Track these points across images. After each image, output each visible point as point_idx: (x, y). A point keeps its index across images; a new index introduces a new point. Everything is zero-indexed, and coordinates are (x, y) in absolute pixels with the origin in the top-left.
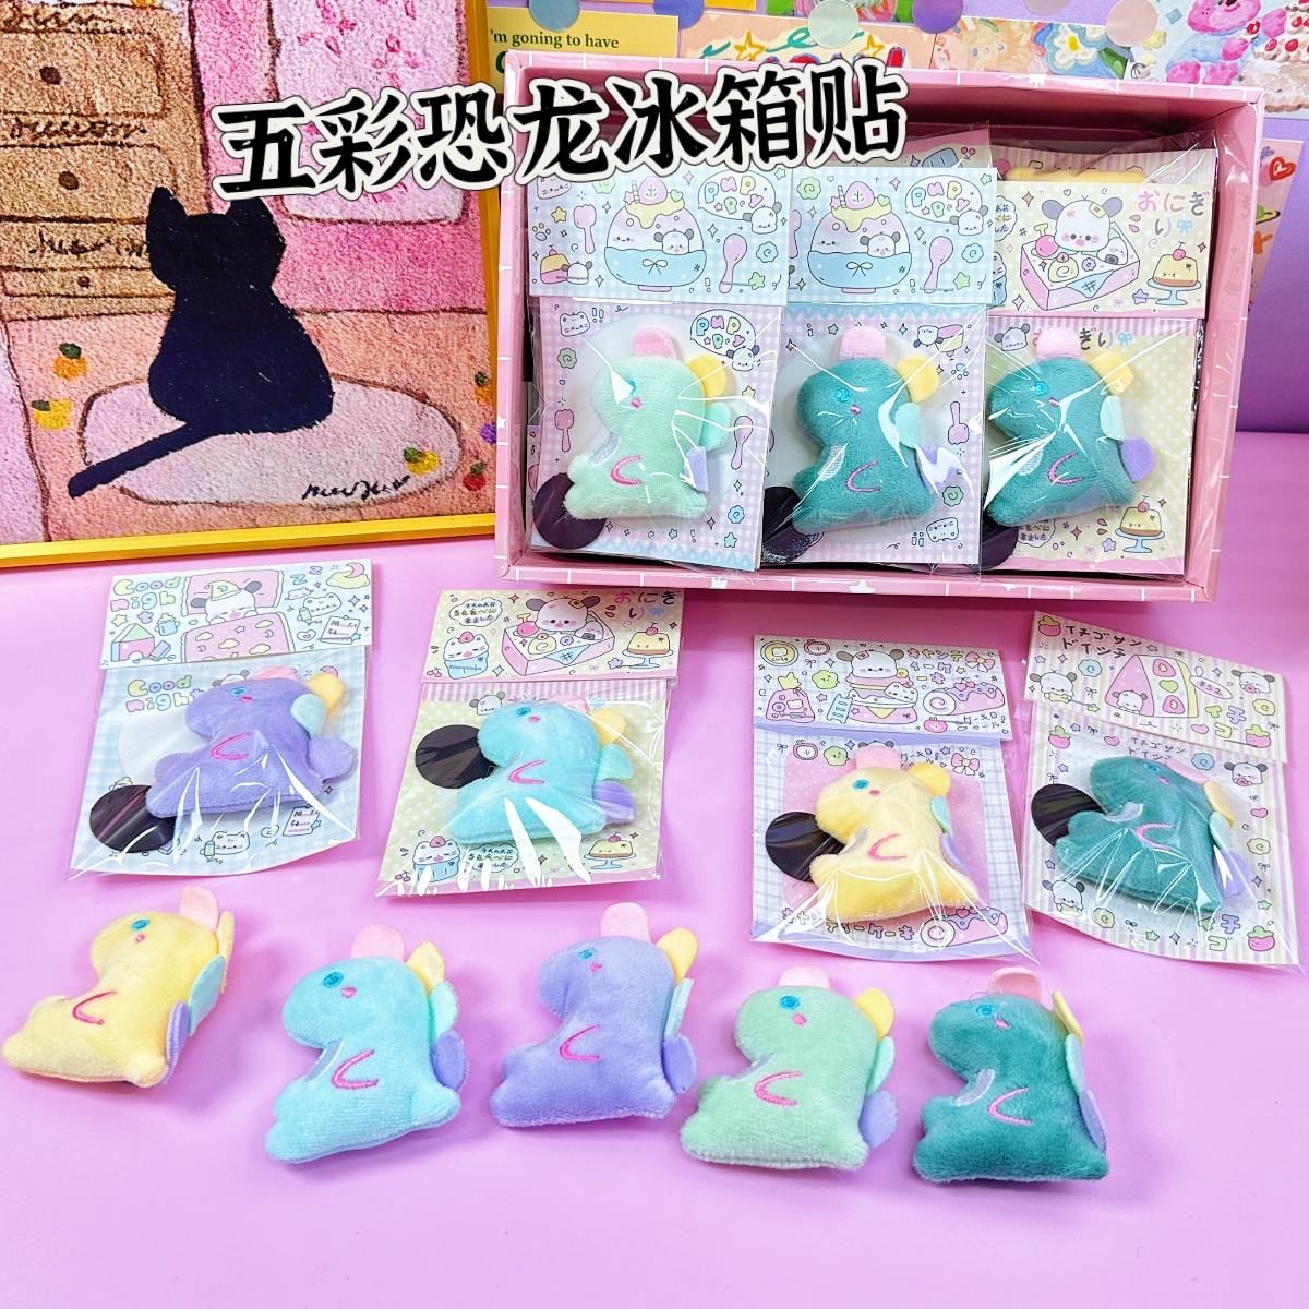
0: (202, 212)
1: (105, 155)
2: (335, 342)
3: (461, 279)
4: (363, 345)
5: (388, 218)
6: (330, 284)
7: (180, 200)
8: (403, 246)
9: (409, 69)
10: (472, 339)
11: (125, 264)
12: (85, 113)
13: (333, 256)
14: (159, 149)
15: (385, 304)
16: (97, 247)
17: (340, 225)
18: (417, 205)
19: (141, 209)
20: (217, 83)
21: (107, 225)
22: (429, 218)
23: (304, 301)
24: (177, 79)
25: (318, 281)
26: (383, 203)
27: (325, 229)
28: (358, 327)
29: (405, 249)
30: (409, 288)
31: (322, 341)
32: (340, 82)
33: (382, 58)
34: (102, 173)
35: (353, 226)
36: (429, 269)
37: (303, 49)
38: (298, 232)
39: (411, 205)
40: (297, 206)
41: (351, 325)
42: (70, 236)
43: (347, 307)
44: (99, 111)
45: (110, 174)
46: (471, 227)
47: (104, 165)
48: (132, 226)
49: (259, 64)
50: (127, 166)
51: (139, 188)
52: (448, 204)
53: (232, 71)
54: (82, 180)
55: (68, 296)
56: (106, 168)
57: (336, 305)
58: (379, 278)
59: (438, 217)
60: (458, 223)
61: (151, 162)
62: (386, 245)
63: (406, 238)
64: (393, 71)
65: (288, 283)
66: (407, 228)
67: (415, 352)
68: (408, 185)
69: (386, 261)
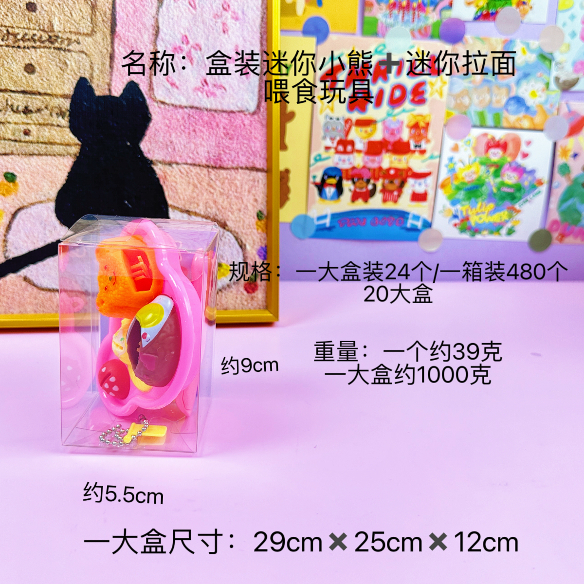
0: (105, 95)
1: (54, 55)
2: (174, 184)
3: (253, 149)
4: (191, 187)
5: (214, 107)
6: (176, 146)
7: (94, 86)
8: (221, 125)
9: (234, 21)
10: (256, 188)
11: (54, 123)
12: (46, 29)
13: (179, 128)
14: (86, 54)
15: (207, 161)
16: (39, 110)
17: (185, 110)
18: (232, 101)
19: (69, 88)
20: (125, 19)
21: (47, 98)
22: (237, 109)
23: (159, 156)
24: (103, 15)
25: (169, 143)
26: (212, 98)
27: (176, 111)
28: (189, 175)
29: (222, 128)
30: (222, 152)
31: (167, 183)
32: (195, 25)
33: (219, 14)
34: (50, 66)
35: (193, 110)
36: (235, 142)
37: (176, 4)
38: (160, 111)
39: (228, 100)
40: (161, 95)
41: (185, 173)
42: (25, 103)
43: (184, 161)
44: (55, 30)
45: (55, 67)
46: (261, 117)
47: (52, 61)
48: (62, 100)
49: (150, 11)
50: (66, 63)
51: (70, 77)
52: (249, 102)
53: (134, 13)
54: (38, 69)
55: (16, 141)
56: (53, 63)
57: (178, 159)
58: (205, 145)
59: (243, 110)
60: (254, 114)
61: (80, 61)
62: (211, 124)
64: (225, 22)
65: (151, 143)
66: (225, 115)
67: (222, 194)
68: (227, 89)
69: (210, 134)
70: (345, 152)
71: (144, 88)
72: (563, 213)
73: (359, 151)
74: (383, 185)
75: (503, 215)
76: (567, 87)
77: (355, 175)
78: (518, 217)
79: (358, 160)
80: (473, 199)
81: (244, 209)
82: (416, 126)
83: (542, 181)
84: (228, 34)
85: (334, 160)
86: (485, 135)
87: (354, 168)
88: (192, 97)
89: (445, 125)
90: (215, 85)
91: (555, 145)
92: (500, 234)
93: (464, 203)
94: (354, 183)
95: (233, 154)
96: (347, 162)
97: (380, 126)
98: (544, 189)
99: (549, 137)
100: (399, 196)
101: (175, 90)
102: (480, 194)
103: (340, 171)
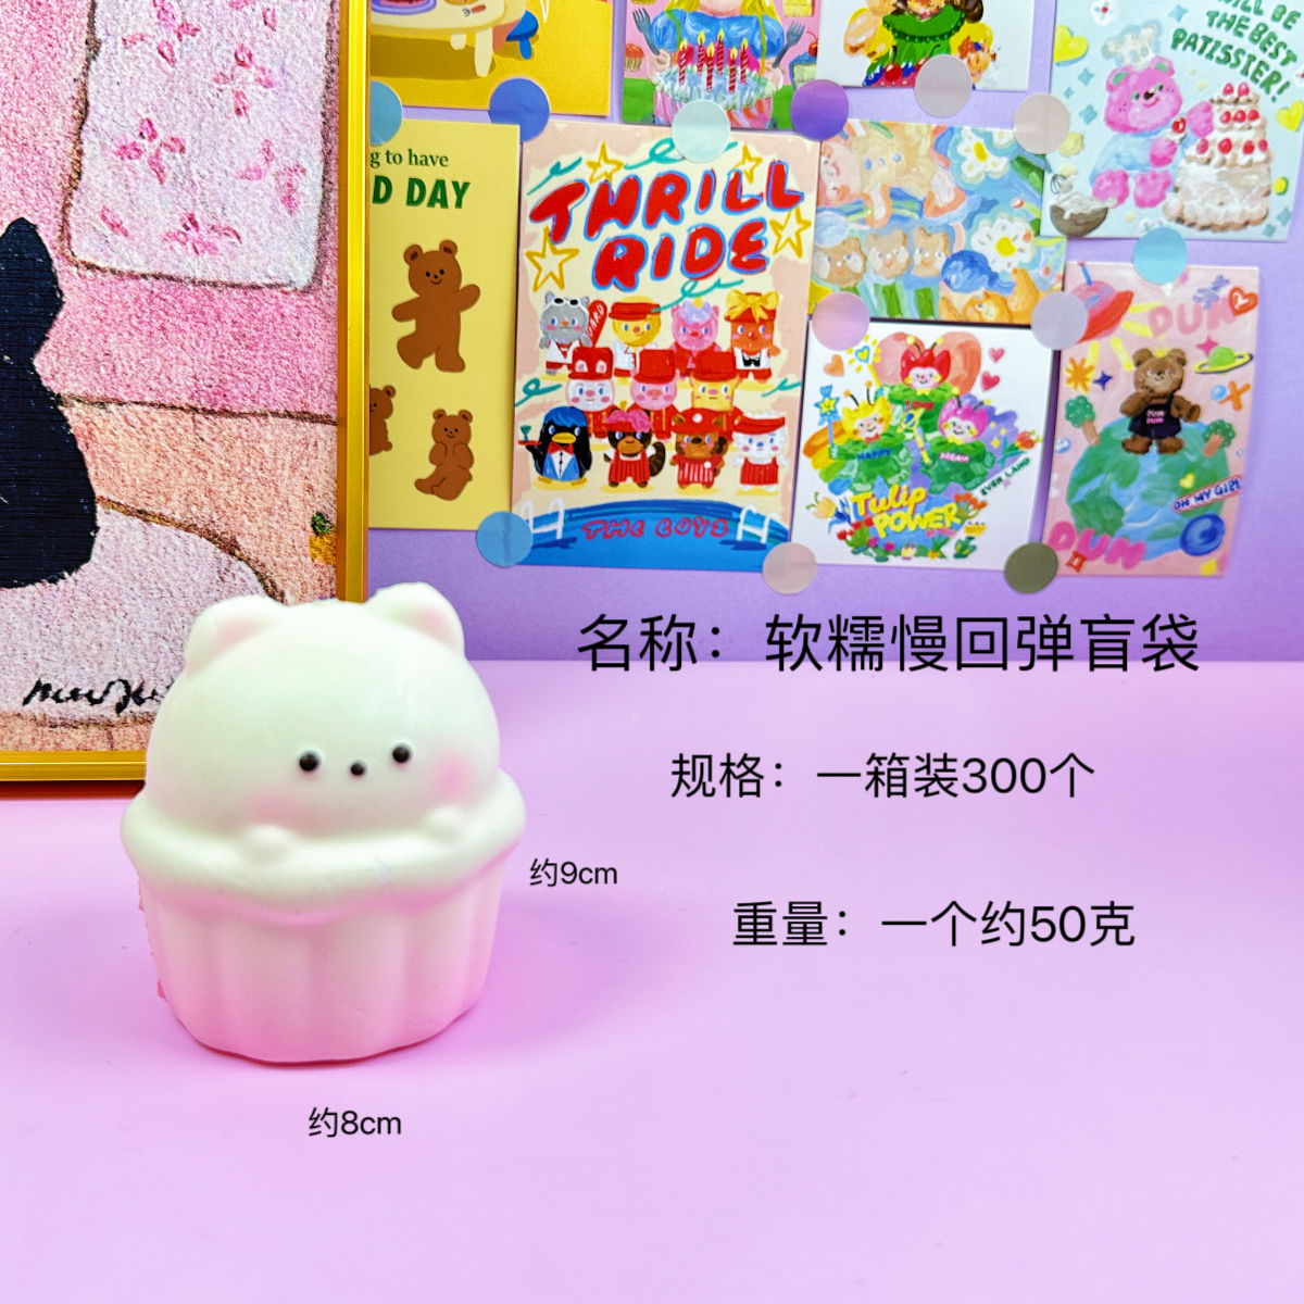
2: (110, 449)
3: (304, 371)
5: (212, 277)
6: (117, 362)
8: (226, 317)
9: (261, 88)
10: (312, 461)
13: (126, 323)
15: (192, 398)
17: (142, 280)
18: (253, 262)
22: (267, 281)
23: (75, 384)
25: (100, 357)
26: (206, 255)
27: (121, 285)
28: (146, 429)
29: (229, 321)
30: (229, 378)
31: (93, 447)
33: (228, 72)
35: (161, 283)
36: (260, 353)
37: (127, 53)
38: (83, 286)
39: (244, 261)
40: (87, 249)
41: (139, 425)
43: (136, 398)
46: (324, 299)
49: (69, 67)
52: (296, 264)
53: (34, 72)
57: (119, 393)
58: (188, 359)
59: (280, 282)
60: (307, 290)
62: (203, 313)
63: (232, 306)
64: (240, 90)
65: (59, 355)
66: (234, 292)
67: (226, 473)
68: (243, 235)
69: (200, 334)
70: (592, 375)
71: (48, 235)
72: (1079, 507)
73: (623, 373)
74: (678, 447)
75: (948, 512)
76: (1080, 229)
77: (615, 426)
78: (982, 516)
79: (622, 393)
80: (880, 479)
81: (281, 507)
82: (746, 318)
83: (1033, 438)
84: (247, 115)
85: (568, 392)
86: (901, 337)
87: (613, 409)
88: (161, 253)
89: (811, 316)
90: (213, 228)
91: (1057, 356)
92: (942, 556)
93: (858, 487)
94: (614, 442)
95: (255, 380)
96: (598, 396)
97: (666, 317)
98: (1035, 454)
99: (1044, 341)
100: (715, 472)
101: (121, 237)
102: (895, 467)
103: (584, 414)
